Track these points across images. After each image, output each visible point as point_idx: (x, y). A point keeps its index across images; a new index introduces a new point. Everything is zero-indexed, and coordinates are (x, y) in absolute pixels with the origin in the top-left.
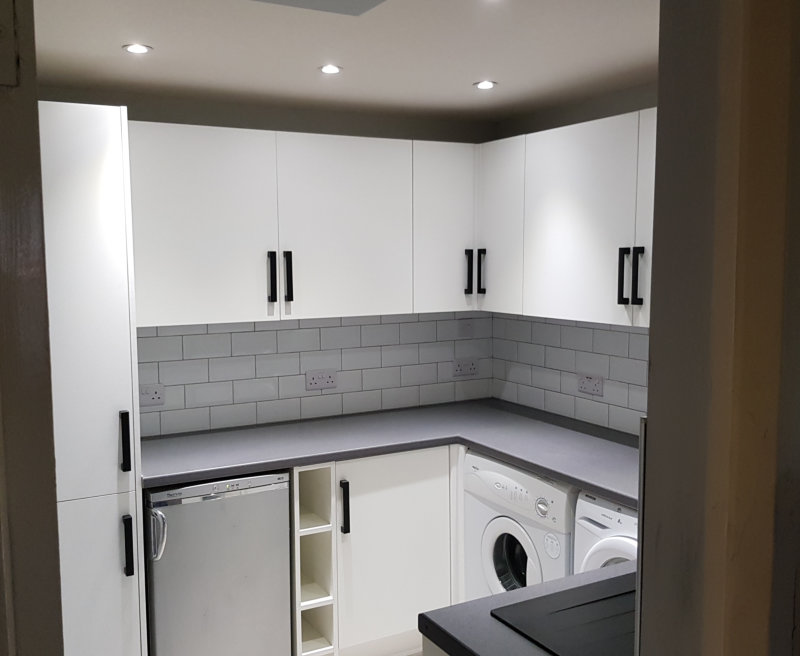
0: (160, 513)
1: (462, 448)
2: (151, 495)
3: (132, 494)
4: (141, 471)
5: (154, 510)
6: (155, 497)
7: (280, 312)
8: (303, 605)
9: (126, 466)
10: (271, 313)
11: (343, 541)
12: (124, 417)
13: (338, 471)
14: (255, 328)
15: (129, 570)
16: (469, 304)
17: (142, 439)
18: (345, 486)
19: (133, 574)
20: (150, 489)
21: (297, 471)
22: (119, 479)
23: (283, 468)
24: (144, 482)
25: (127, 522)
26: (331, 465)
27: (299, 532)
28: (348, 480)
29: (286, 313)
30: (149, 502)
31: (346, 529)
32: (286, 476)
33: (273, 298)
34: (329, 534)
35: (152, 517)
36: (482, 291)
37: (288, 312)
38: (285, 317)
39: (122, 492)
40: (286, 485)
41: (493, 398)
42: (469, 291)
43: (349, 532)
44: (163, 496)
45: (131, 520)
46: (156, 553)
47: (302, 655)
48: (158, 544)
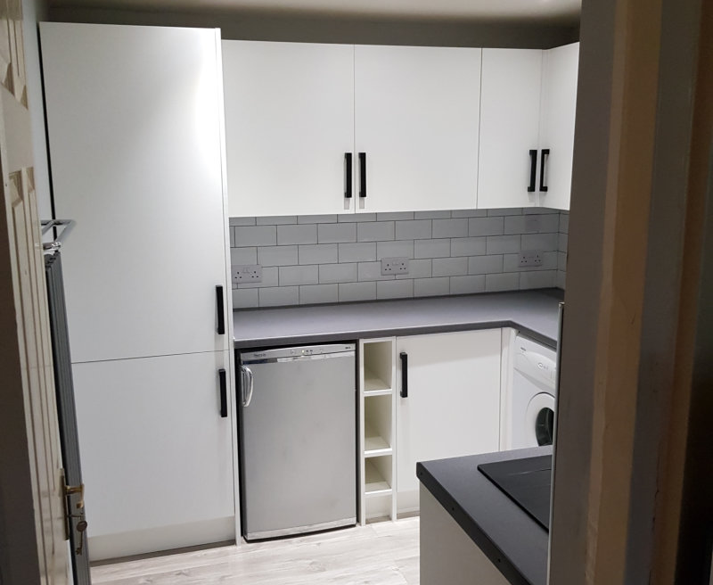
0: (248, 370)
1: (513, 331)
2: (242, 355)
3: (226, 353)
4: (233, 334)
5: (244, 367)
6: (244, 357)
7: (355, 206)
8: (366, 453)
9: (221, 330)
10: (347, 207)
11: (401, 404)
12: (219, 290)
13: (398, 345)
14: (337, 219)
15: (224, 413)
16: (531, 201)
17: (235, 310)
18: (404, 358)
19: (226, 416)
20: (240, 349)
21: (362, 342)
22: (216, 340)
23: (351, 340)
24: (236, 343)
25: (222, 375)
26: (392, 339)
27: (363, 394)
28: (407, 353)
29: (360, 208)
30: (240, 360)
31: (404, 394)
32: (353, 346)
33: (348, 194)
34: (390, 396)
35: (242, 372)
36: (544, 189)
37: (362, 207)
38: (359, 211)
39: (219, 351)
40: (353, 353)
41: (556, 288)
42: (531, 189)
43: (407, 396)
44: (250, 356)
45: (225, 373)
46: (245, 401)
47: (364, 494)
48: (247, 393)
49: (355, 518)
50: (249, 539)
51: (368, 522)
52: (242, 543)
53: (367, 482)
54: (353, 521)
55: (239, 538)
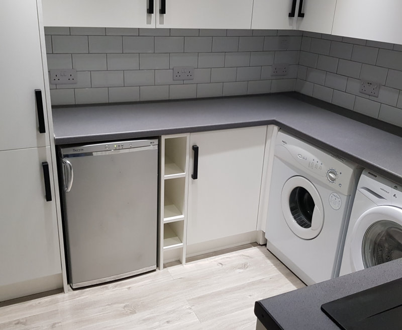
0: (68, 162)
1: (276, 128)
2: (62, 149)
3: (48, 148)
4: (53, 132)
5: (64, 160)
6: (64, 151)
7: (155, 22)
8: (165, 220)
9: (42, 129)
10: (149, 22)
11: (192, 184)
12: (38, 94)
13: (191, 139)
14: (139, 33)
15: (48, 197)
16: (291, 24)
17: (53, 107)
18: (196, 149)
19: (51, 200)
20: (61, 146)
21: (163, 138)
22: (38, 137)
23: (154, 136)
24: (56, 140)
25: (45, 167)
26: (187, 135)
27: (164, 177)
28: (198, 145)
29: (160, 23)
30: (61, 154)
31: (195, 176)
32: (156, 141)
33: (150, 10)
34: (182, 180)
35: (63, 165)
36: (301, 15)
37: (162, 22)
38: (159, 26)
39: (41, 147)
40: (156, 147)
41: (295, 92)
42: (291, 15)
43: (197, 178)
44: (70, 151)
45: (47, 165)
46: (67, 187)
47: (164, 248)
48: (68, 181)
49: (156, 266)
50: (74, 287)
51: (165, 267)
52: (69, 290)
53: (165, 238)
54: (154, 267)
55: (66, 287)
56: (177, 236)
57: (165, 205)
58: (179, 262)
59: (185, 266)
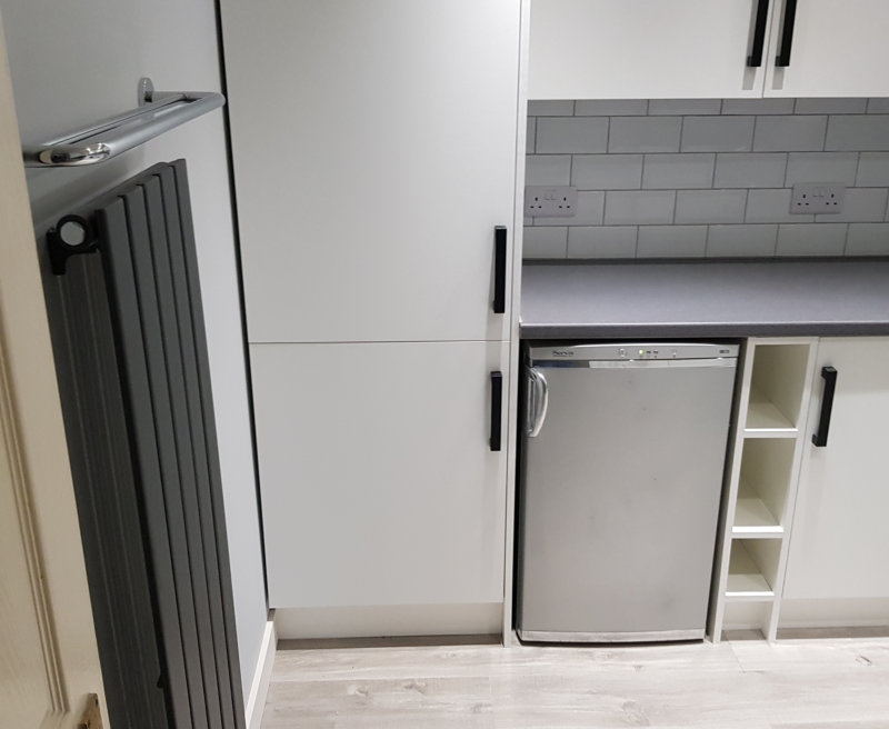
0: (541, 376)
2: (531, 349)
3: (505, 343)
4: (522, 312)
5: (533, 370)
6: (535, 354)
7: (765, 85)
8: (736, 530)
9: (498, 305)
10: (748, 85)
11: (812, 456)
12: (501, 235)
13: (820, 352)
14: (722, 109)
15: (495, 444)
17: (526, 262)
18: (829, 377)
19: (499, 449)
20: (530, 341)
21: (752, 343)
22: (490, 322)
23: (732, 337)
24: (523, 330)
25: (496, 381)
26: (812, 342)
27: (744, 431)
28: (836, 367)
29: (774, 88)
30: (528, 358)
31: (821, 439)
32: (734, 350)
33: (754, 60)
34: (789, 444)
35: (530, 380)
37: (778, 85)
38: (771, 93)
39: (493, 340)
40: (733, 363)
43: (824, 444)
44: (547, 353)
45: (500, 379)
46: (533, 427)
47: (726, 595)
48: (536, 415)
49: (704, 630)
50: (524, 639)
51: (724, 638)
52: (513, 643)
53: (732, 571)
54: (700, 633)
55: (509, 633)
56: (760, 572)
57: (740, 496)
58: (760, 634)
59: (773, 645)
